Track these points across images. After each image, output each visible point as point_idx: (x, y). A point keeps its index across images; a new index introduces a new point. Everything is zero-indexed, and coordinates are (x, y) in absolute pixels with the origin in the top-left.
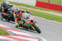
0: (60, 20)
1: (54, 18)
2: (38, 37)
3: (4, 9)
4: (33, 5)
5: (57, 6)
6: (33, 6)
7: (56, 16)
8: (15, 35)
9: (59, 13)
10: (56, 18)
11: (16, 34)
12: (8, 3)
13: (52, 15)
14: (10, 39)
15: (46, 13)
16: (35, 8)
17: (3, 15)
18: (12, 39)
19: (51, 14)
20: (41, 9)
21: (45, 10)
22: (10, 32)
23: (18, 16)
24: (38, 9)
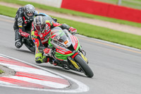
0: (116, 40)
1: (103, 35)
2: (66, 79)
3: (23, 24)
4: (55, 6)
5: (109, 6)
6: (55, 8)
7: (108, 29)
8: (15, 73)
9: (115, 22)
10: (107, 35)
11: (18, 72)
12: (31, 8)
13: (99, 27)
14: (4, 82)
15: (86, 24)
16: (61, 13)
17: (21, 37)
18: (7, 83)
19: (96, 26)
20: (73, 15)
21: (83, 17)
22: (4, 66)
23: (41, 36)
24: (66, 14)
